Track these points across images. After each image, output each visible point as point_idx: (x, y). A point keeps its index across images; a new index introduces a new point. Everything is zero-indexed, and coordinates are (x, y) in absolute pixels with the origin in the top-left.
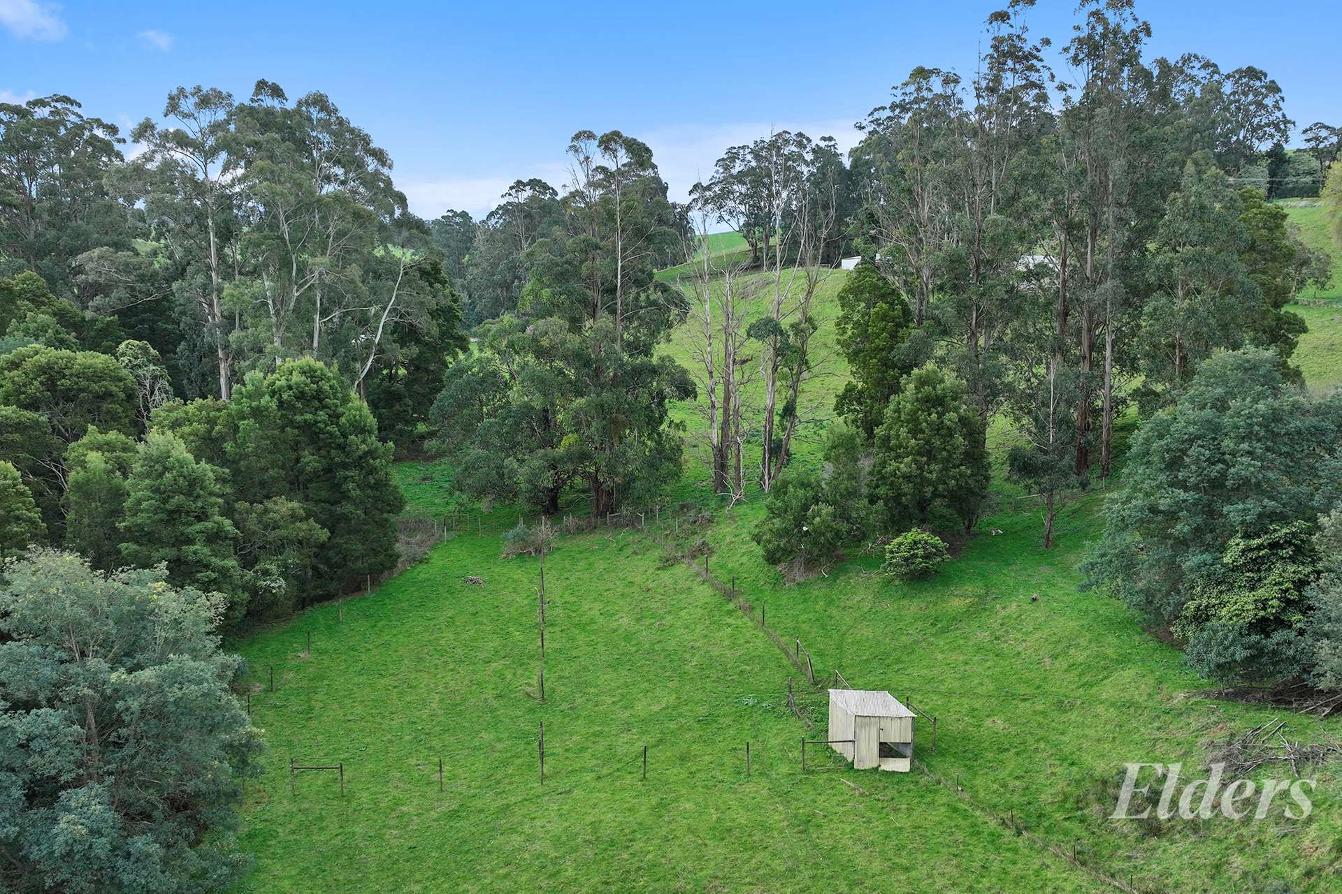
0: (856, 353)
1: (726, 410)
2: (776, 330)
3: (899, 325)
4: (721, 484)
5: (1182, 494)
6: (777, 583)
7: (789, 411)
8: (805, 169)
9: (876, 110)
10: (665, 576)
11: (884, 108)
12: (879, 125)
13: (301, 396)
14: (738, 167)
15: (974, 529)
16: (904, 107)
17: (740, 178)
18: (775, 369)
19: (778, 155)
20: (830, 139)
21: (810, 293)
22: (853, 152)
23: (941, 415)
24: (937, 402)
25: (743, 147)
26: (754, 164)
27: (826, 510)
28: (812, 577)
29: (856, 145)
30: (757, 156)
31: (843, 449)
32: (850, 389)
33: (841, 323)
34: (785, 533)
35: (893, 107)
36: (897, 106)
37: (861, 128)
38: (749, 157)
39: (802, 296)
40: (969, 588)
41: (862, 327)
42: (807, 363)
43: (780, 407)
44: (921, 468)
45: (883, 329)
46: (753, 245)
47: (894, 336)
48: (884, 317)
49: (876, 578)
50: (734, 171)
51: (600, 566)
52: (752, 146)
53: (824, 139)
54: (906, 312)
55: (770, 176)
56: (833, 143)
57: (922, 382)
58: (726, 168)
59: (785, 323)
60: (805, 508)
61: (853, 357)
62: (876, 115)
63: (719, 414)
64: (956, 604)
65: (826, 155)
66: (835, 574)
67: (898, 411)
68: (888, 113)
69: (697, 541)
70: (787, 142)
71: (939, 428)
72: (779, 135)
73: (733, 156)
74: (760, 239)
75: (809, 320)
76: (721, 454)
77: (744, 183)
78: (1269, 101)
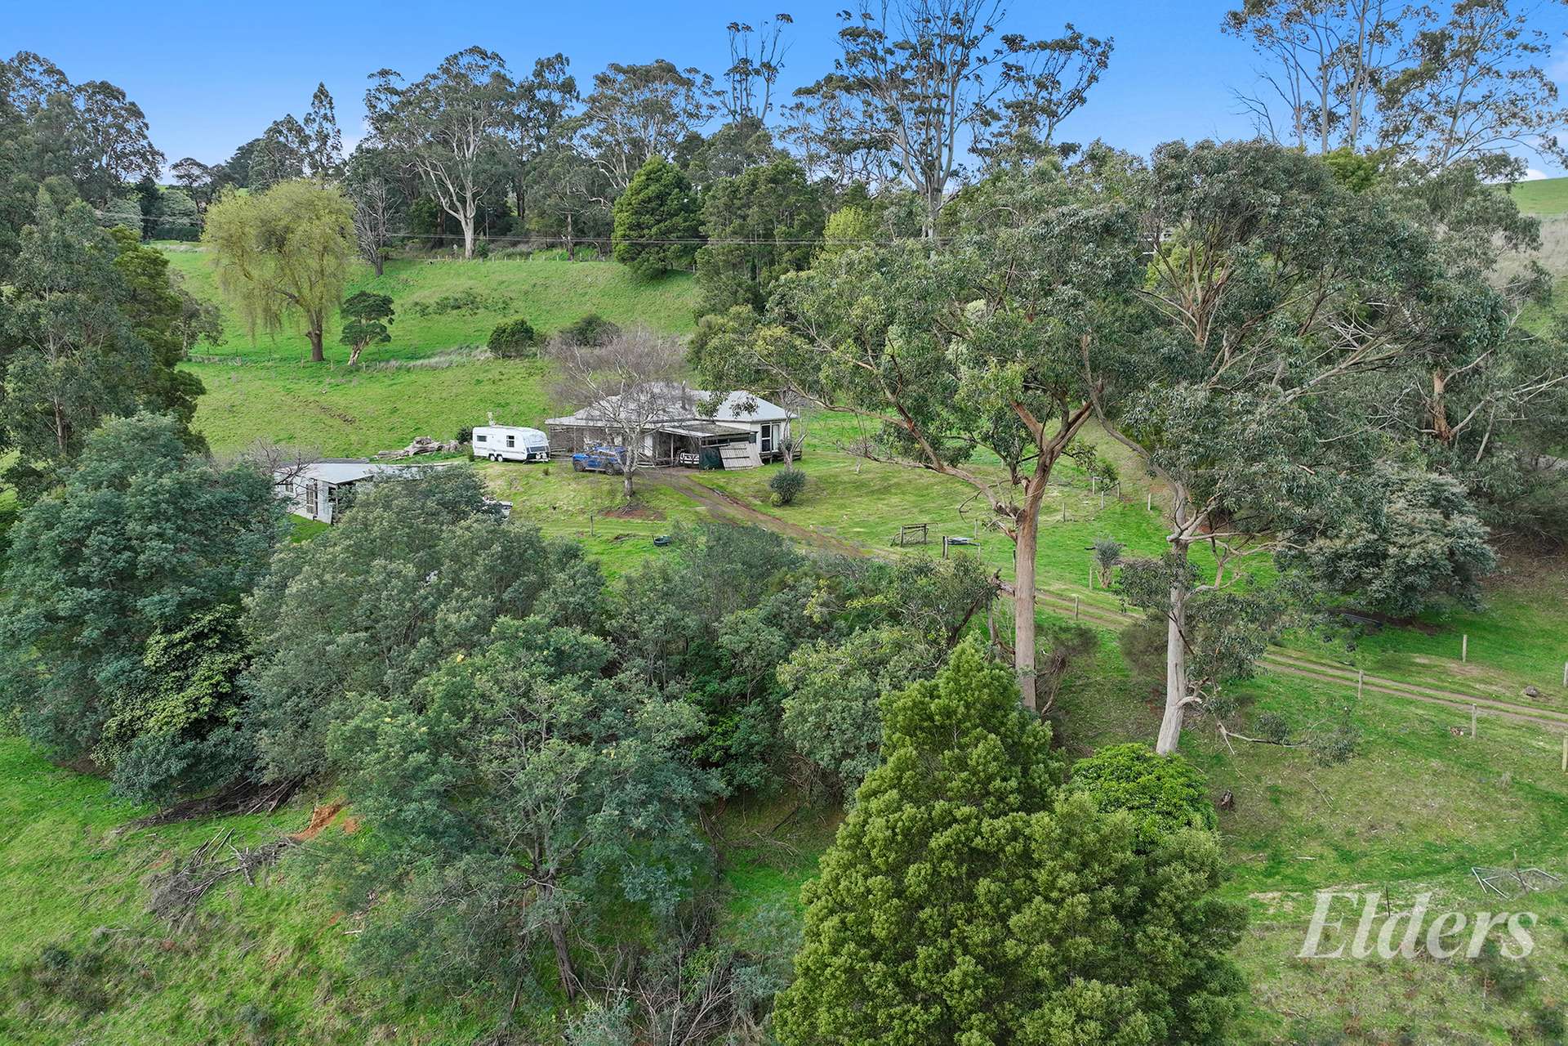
5: (84, 594)
78: (131, 126)
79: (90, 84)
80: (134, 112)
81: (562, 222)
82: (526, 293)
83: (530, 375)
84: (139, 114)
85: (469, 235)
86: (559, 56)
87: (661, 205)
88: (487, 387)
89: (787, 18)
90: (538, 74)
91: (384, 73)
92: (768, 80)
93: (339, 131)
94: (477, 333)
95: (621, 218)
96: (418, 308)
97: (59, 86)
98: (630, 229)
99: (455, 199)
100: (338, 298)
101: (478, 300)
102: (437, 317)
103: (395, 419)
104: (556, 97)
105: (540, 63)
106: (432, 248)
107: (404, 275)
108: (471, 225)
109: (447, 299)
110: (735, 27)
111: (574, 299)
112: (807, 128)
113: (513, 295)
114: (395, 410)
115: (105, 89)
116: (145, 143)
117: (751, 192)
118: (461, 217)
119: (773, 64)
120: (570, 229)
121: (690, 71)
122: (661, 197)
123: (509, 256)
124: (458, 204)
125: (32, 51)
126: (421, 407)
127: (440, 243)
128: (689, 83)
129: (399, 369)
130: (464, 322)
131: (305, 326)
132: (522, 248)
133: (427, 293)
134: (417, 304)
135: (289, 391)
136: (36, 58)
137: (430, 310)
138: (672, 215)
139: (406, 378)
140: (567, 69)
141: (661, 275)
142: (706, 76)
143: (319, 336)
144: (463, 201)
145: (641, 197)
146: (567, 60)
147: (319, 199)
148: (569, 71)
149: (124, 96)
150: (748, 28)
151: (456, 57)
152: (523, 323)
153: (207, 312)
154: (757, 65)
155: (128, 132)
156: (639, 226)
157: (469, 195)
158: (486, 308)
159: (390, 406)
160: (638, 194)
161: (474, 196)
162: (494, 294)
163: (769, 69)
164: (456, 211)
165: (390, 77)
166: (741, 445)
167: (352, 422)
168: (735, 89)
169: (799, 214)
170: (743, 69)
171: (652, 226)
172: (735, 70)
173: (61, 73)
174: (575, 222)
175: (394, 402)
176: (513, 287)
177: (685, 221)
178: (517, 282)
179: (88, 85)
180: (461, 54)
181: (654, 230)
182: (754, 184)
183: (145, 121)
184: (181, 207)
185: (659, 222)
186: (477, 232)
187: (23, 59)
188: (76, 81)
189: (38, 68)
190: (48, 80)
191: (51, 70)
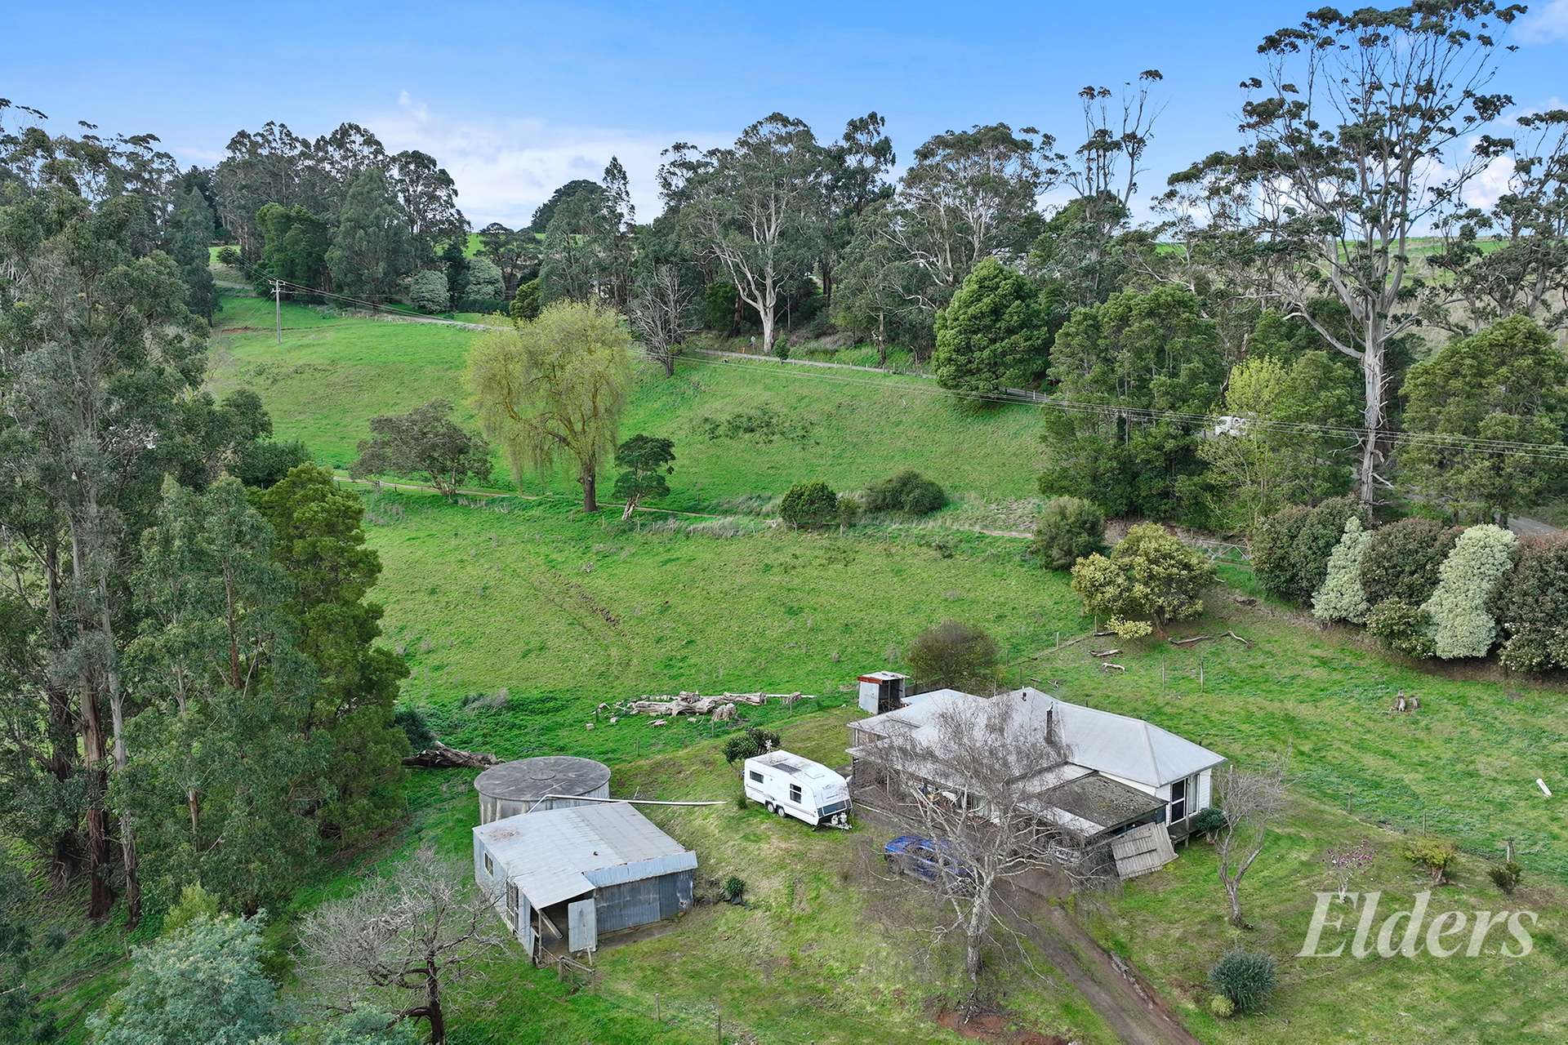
78: (442, 193)
79: (404, 154)
80: (445, 180)
81: (873, 321)
82: (830, 415)
83: (831, 560)
84: (449, 182)
85: (768, 326)
86: (873, 116)
87: (996, 321)
88: (776, 578)
89: (1154, 74)
90: (848, 137)
91: (678, 147)
92: (1132, 155)
93: (633, 207)
94: (771, 472)
95: (946, 336)
96: (708, 426)
97: (376, 157)
98: (957, 351)
99: (753, 287)
100: (613, 440)
101: (774, 421)
102: (727, 441)
103: (666, 622)
104: (869, 162)
105: (852, 123)
106: (729, 337)
107: (695, 378)
108: (771, 315)
109: (740, 416)
110: (1089, 92)
111: (886, 429)
112: (1188, 219)
113: (814, 418)
114: (666, 608)
115: (420, 160)
116: (453, 211)
117: (1119, 329)
118: (760, 307)
119: (1139, 134)
120: (881, 328)
121: (1028, 131)
122: (997, 312)
123: (811, 353)
124: (757, 293)
125: (354, 122)
126: (696, 604)
127: (736, 332)
128: (1027, 146)
129: (677, 532)
130: (758, 452)
131: (576, 471)
132: (826, 342)
133: (717, 404)
134: (706, 420)
135: (551, 564)
136: (357, 129)
137: (720, 431)
138: (1010, 331)
139: (684, 550)
140: (881, 129)
141: (991, 406)
142: (1046, 136)
143: (592, 483)
144: (762, 288)
145: (971, 311)
146: (882, 119)
147: (593, 327)
148: (884, 131)
149: (435, 165)
150: (1105, 93)
151: (755, 127)
152: (824, 487)
153: (476, 447)
154: (1117, 137)
155: (439, 198)
156: (969, 348)
157: (769, 282)
158: (783, 434)
159: (658, 601)
160: (968, 307)
161: (775, 284)
162: (794, 416)
163: (1135, 142)
164: (755, 300)
165: (686, 151)
166: (1143, 831)
167: (615, 622)
168: (1090, 169)
169: (1189, 361)
170: (1101, 143)
171: (984, 348)
172: (1089, 146)
173: (378, 143)
174: (889, 323)
175: (666, 594)
176: (816, 406)
177: (1026, 340)
178: (819, 400)
179: (402, 155)
180: (761, 123)
181: (986, 353)
182: (1124, 320)
183: (455, 187)
184: (487, 276)
185: (993, 341)
186: (776, 323)
187: (345, 132)
188: (391, 152)
189: (359, 139)
190: (366, 150)
191: (370, 140)
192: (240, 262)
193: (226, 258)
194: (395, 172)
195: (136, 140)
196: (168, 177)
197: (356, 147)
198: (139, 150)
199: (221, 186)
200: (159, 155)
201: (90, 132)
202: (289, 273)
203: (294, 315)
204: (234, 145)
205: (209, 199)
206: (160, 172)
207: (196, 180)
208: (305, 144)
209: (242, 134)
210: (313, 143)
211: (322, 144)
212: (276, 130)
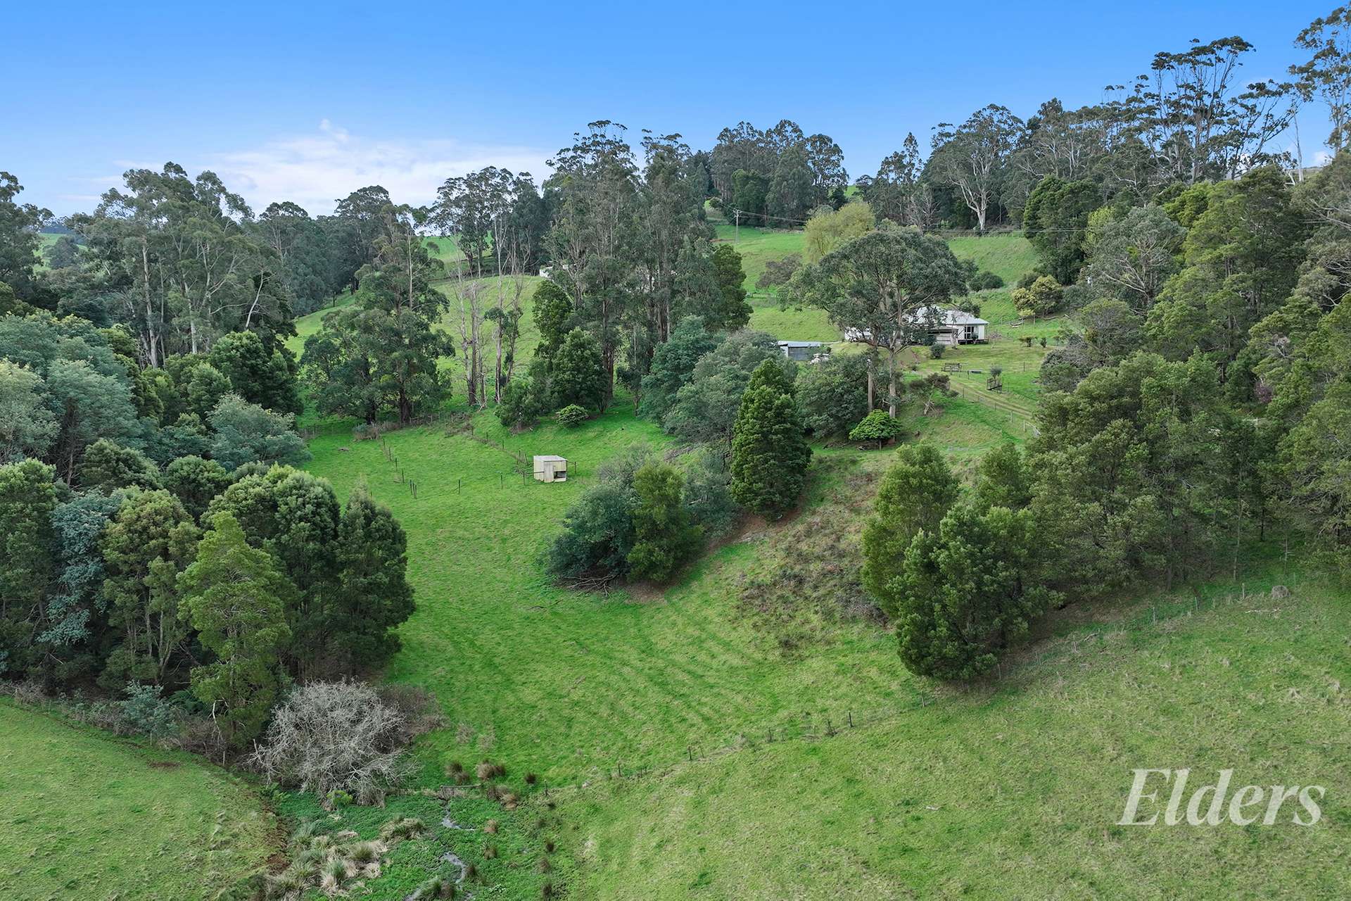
0: (544, 326)
1: (474, 360)
2: (501, 315)
3: (565, 311)
4: (473, 400)
5: (665, 372)
6: (508, 436)
7: (509, 359)
8: (508, 198)
9: (562, 151)
10: (450, 440)
11: (568, 150)
12: (565, 162)
13: (248, 350)
14: (455, 194)
15: (605, 412)
16: (585, 149)
17: (457, 203)
18: (501, 336)
19: (487, 184)
20: (527, 174)
21: (518, 295)
22: (546, 184)
23: (582, 352)
24: (581, 346)
25: (459, 179)
26: (467, 192)
27: (530, 397)
28: (525, 431)
29: (548, 178)
30: (470, 186)
31: (536, 370)
32: (541, 346)
33: (535, 310)
34: (512, 410)
35: (576, 149)
36: (579, 148)
37: (551, 164)
38: (464, 187)
39: (513, 296)
40: (596, 428)
41: (546, 314)
42: (518, 333)
43: (504, 356)
44: (574, 376)
45: (557, 313)
46: (469, 256)
47: (562, 317)
48: (557, 307)
49: (555, 428)
50: (452, 197)
51: (412, 441)
52: (466, 178)
53: (522, 174)
54: (569, 303)
55: (481, 202)
56: (529, 178)
57: (574, 337)
58: (446, 194)
59: (505, 312)
60: (521, 397)
61: (542, 328)
62: (562, 155)
63: (470, 361)
64: (591, 435)
65: (524, 185)
66: (536, 429)
67: (563, 351)
68: (571, 153)
69: (465, 424)
70: (493, 175)
71: (582, 358)
72: (486, 169)
73: (452, 183)
74: (475, 252)
75: (519, 309)
76: (472, 385)
77: (461, 207)
78: (835, 159)
79: (814, 136)
80: (837, 150)
84: (839, 151)
85: (982, 221)
97: (798, 139)
99: (974, 201)
108: (984, 215)
115: (823, 139)
116: (840, 169)
118: (978, 211)
123: (999, 233)
124: (977, 205)
125: (788, 119)
127: (963, 228)
132: (1007, 228)
136: (789, 123)
144: (979, 201)
149: (831, 142)
155: (833, 162)
157: (982, 198)
161: (985, 199)
164: (975, 207)
173: (800, 131)
183: (842, 154)
186: (986, 220)
187: (783, 124)
188: (807, 135)
189: (789, 129)
190: (794, 135)
191: (796, 130)
192: (721, 206)
193: (714, 205)
194: (809, 148)
195: (670, 138)
196: (685, 158)
197: (788, 134)
198: (671, 143)
199: (714, 161)
200: (681, 146)
201: (647, 135)
202: (746, 207)
203: (745, 231)
204: (721, 137)
205: (708, 171)
206: (682, 155)
207: (701, 159)
208: (761, 133)
209: (726, 130)
210: (765, 132)
211: (769, 133)
212: (745, 126)
